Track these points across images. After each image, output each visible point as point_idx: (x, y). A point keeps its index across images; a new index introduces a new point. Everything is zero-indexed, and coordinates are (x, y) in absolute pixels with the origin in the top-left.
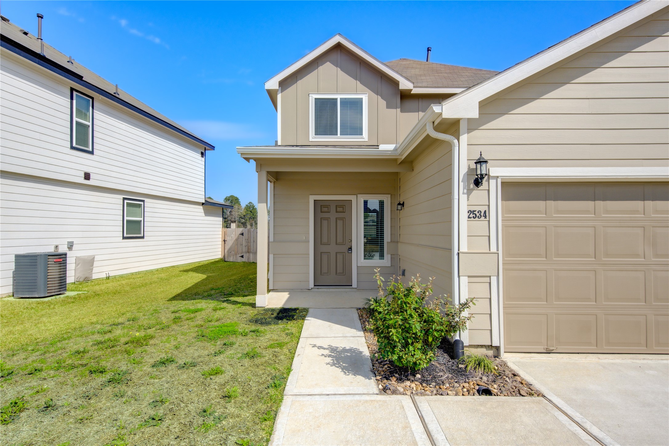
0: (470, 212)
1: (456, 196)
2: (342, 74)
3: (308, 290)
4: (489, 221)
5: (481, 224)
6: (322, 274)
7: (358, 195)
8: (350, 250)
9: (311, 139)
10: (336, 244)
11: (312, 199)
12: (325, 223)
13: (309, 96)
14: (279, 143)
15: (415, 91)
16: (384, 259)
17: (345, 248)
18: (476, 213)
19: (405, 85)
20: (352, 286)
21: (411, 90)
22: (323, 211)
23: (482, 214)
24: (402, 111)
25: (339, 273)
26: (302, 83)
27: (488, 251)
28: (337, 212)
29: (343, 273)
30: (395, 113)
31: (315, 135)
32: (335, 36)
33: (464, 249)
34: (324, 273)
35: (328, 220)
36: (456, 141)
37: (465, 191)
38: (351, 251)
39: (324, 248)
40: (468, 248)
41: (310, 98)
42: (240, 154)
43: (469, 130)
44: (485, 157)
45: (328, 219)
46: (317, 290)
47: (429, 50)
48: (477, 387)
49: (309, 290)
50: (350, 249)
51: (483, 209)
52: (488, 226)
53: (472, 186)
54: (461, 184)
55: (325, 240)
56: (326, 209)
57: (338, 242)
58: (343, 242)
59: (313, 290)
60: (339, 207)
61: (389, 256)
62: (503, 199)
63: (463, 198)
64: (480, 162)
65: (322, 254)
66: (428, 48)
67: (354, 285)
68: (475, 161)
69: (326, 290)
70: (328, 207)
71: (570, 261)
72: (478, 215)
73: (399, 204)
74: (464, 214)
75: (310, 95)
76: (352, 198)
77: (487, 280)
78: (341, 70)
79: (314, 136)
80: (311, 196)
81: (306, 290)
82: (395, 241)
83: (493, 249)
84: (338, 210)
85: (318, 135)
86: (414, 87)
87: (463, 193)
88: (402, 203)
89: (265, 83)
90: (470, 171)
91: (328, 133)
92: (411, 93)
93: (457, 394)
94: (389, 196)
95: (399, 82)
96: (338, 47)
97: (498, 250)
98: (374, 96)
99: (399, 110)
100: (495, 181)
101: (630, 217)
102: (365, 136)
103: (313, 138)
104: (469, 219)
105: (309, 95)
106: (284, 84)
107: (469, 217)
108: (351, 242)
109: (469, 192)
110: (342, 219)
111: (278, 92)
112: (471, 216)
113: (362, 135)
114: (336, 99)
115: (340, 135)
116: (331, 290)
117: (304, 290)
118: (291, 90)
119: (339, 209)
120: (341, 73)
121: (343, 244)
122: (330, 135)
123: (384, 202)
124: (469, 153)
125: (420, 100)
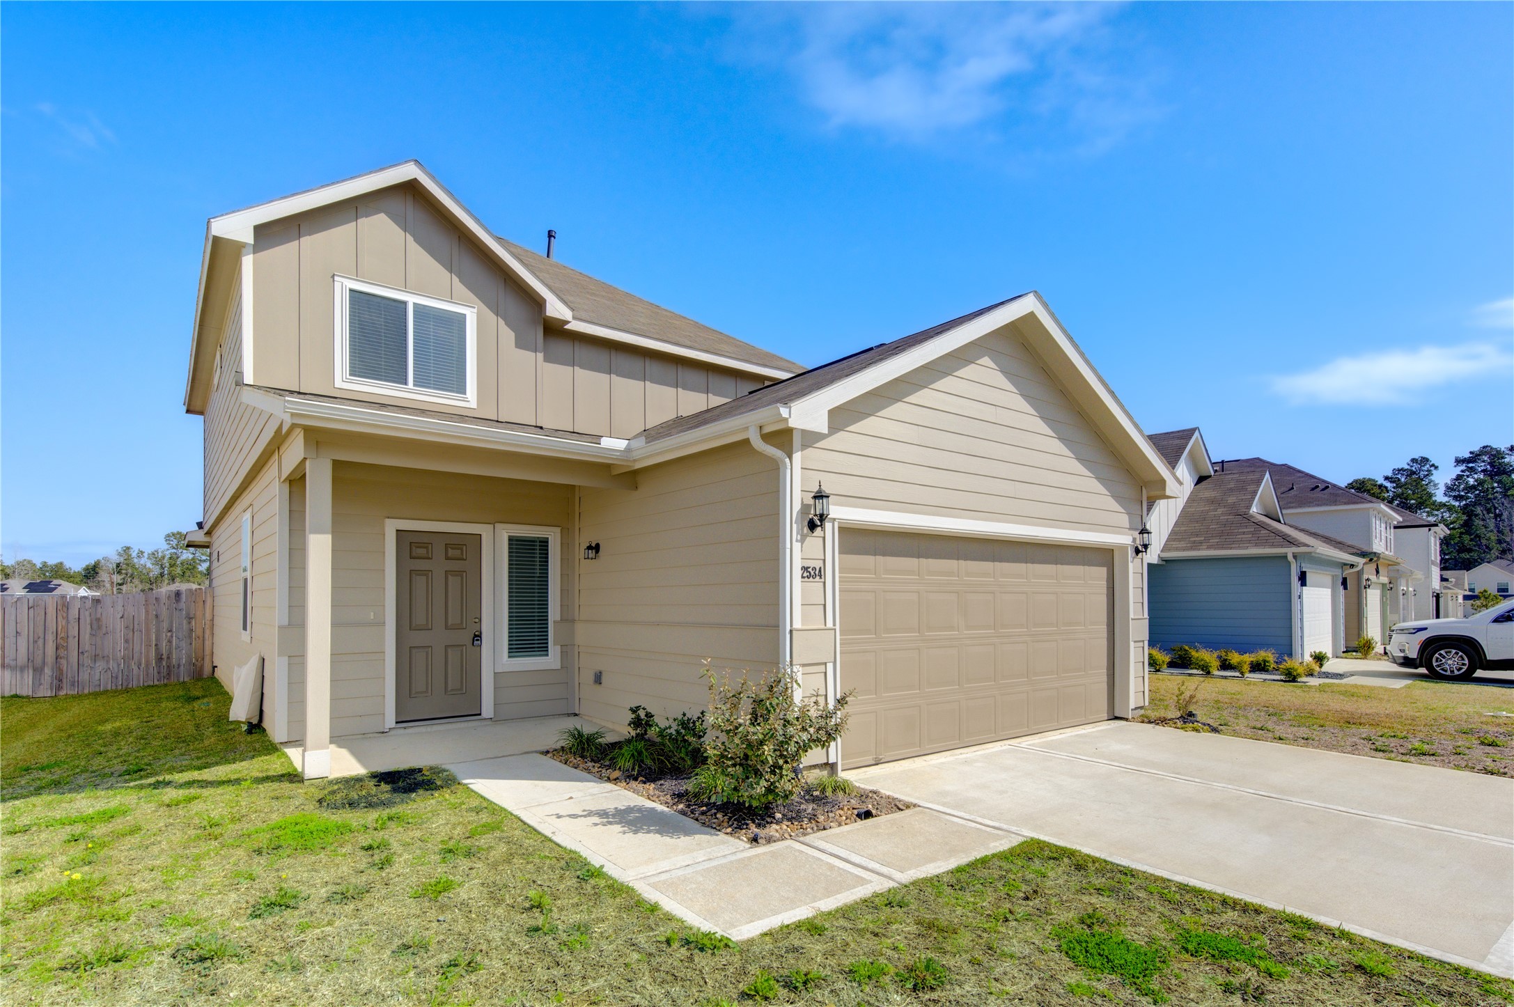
0: (805, 569)
1: (788, 545)
2: (417, 252)
3: (380, 735)
4: (824, 583)
5: (816, 585)
6: (413, 696)
7: (496, 525)
8: (477, 640)
9: (338, 384)
10: (447, 628)
11: (391, 527)
12: (420, 582)
13: (334, 281)
14: (249, 378)
15: (575, 326)
16: (547, 655)
17: (466, 637)
18: (810, 570)
19: (556, 309)
20: (480, 714)
21: (568, 322)
22: (414, 554)
23: (817, 572)
24: (547, 359)
25: (452, 690)
26: (313, 244)
27: (823, 627)
28: (447, 558)
29: (461, 689)
30: (530, 360)
31: (350, 375)
32: (406, 162)
33: (797, 624)
34: (417, 693)
35: (427, 575)
36: (787, 460)
37: (799, 537)
38: (479, 642)
39: (419, 638)
40: (802, 624)
41: (337, 286)
42: (289, 415)
43: (804, 446)
44: (827, 489)
45: (425, 573)
46: (402, 731)
47: (551, 235)
48: (856, 812)
49: (383, 733)
50: (478, 637)
51: (818, 564)
52: (822, 589)
53: (806, 530)
54: (795, 526)
55: (420, 619)
56: (422, 552)
57: (450, 623)
58: (462, 623)
59: (392, 732)
60: (452, 549)
61: (558, 648)
62: (840, 553)
63: (797, 546)
64: (819, 496)
65: (414, 651)
66: (549, 232)
67: (487, 709)
68: (813, 494)
69: (423, 729)
70: (427, 548)
71: (897, 637)
72: (812, 573)
73: (590, 548)
74: (798, 572)
75: (336, 278)
76: (484, 530)
77: (822, 668)
78: (415, 240)
79: (348, 377)
80: (387, 521)
81: (377, 735)
82: (568, 619)
83: (830, 624)
84: (450, 555)
85: (355, 375)
86: (574, 318)
87: (797, 541)
88: (593, 545)
89: (212, 220)
90: (805, 508)
91: (381, 375)
92: (565, 327)
93: (840, 825)
94: (558, 530)
95: (545, 301)
96: (411, 189)
97: (834, 625)
98: (491, 316)
99: (540, 356)
100: (831, 524)
101: (948, 580)
102: (471, 398)
103: (342, 379)
104: (803, 580)
105: (333, 276)
106: (267, 234)
107: (803, 577)
108: (478, 624)
109: (802, 541)
110: (459, 573)
111: (244, 251)
112: (805, 574)
113: (465, 394)
114: (405, 303)
115: (414, 385)
116: (436, 728)
117: (371, 735)
118: (283, 253)
119: (451, 552)
120: (414, 248)
121: (458, 627)
122: (385, 381)
123: (547, 542)
124: (804, 480)
125: (577, 344)
